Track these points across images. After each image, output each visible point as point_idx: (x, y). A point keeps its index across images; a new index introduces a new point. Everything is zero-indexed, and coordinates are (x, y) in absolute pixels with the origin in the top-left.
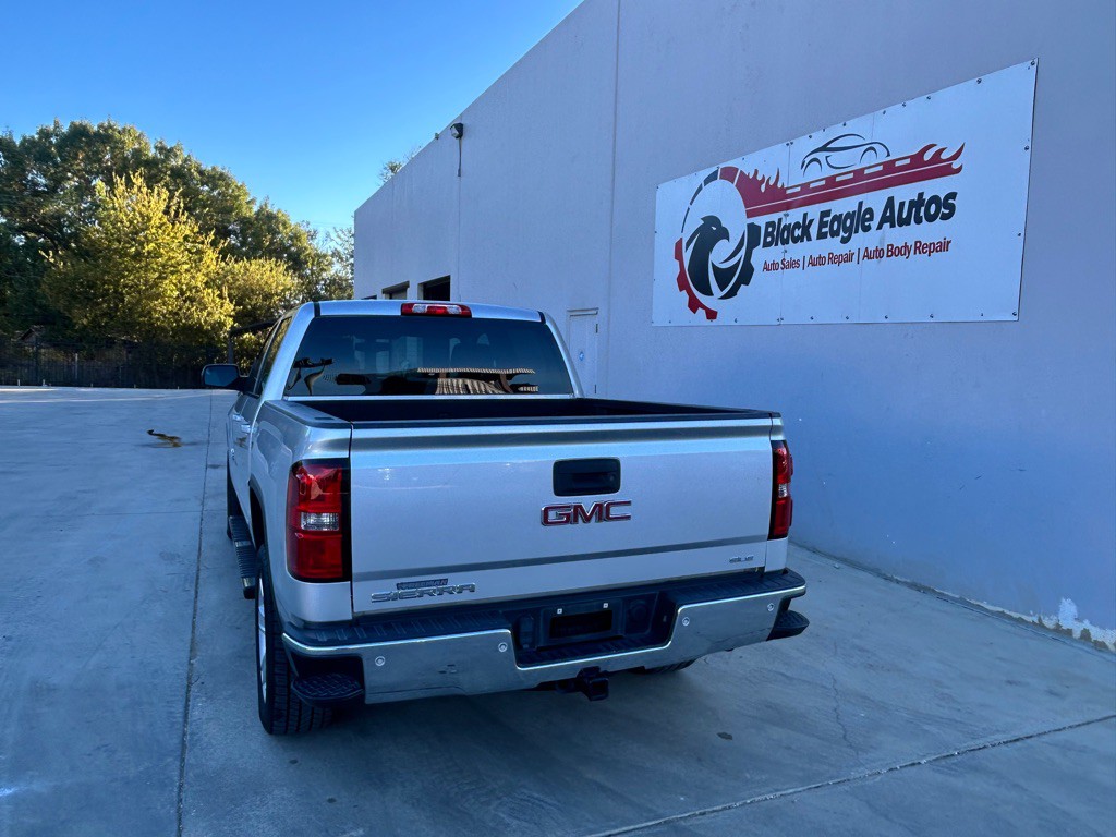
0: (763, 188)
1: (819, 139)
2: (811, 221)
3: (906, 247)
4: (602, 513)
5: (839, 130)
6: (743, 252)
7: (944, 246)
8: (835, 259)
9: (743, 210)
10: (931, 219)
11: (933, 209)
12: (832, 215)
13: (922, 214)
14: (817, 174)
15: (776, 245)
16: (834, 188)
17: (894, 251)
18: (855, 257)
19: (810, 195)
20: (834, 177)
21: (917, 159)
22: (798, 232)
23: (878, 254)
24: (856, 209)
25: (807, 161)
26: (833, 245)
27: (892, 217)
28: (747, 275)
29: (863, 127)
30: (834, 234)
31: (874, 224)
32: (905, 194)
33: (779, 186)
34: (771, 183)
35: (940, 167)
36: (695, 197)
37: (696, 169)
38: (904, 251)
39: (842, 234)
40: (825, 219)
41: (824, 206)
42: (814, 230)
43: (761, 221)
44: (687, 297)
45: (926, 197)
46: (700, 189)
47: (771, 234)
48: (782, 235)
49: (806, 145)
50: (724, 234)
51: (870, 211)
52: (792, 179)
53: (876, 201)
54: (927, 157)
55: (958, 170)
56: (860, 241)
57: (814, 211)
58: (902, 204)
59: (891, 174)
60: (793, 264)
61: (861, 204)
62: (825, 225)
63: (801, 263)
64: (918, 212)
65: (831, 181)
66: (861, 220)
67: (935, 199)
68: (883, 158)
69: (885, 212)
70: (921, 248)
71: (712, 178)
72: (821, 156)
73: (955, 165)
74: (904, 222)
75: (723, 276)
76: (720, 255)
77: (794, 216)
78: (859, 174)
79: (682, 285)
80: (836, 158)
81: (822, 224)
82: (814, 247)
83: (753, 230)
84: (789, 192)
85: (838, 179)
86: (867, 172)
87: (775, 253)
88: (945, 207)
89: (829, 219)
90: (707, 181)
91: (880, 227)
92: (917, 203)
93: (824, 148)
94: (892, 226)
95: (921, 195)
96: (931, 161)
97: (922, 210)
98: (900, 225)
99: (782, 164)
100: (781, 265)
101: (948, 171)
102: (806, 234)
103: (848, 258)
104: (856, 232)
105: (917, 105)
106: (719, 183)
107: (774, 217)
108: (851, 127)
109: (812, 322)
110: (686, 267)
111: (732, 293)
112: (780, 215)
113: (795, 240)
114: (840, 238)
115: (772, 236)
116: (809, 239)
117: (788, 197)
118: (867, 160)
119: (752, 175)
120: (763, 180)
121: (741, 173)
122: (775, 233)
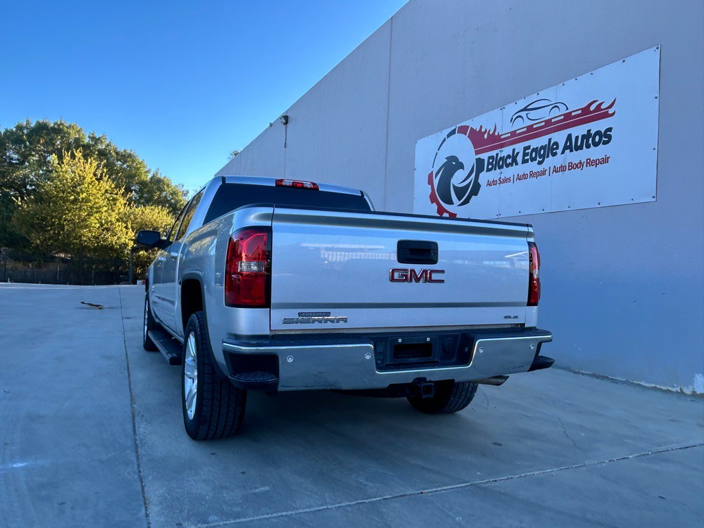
0: (486, 136)
1: (522, 104)
2: (518, 153)
3: (580, 163)
4: (427, 278)
5: (534, 97)
6: (473, 175)
7: (605, 160)
8: (533, 174)
9: (473, 151)
10: (596, 145)
11: (597, 139)
12: (531, 148)
13: (590, 142)
14: (520, 125)
15: (495, 169)
16: (532, 132)
17: (572, 166)
18: (547, 172)
19: (515, 138)
20: (533, 125)
21: (586, 110)
22: (509, 161)
23: (563, 168)
24: (547, 143)
25: (514, 117)
26: (533, 166)
27: (570, 146)
28: (476, 189)
29: (550, 94)
30: (533, 159)
31: (559, 151)
32: (579, 131)
33: (496, 134)
34: (491, 133)
35: (601, 113)
36: (441, 145)
37: (441, 130)
38: (579, 165)
39: (538, 159)
40: (527, 151)
41: (526, 144)
42: (519, 159)
43: (485, 156)
44: (436, 207)
45: (593, 132)
46: (445, 140)
47: (492, 163)
48: (498, 163)
49: (512, 109)
50: (461, 166)
51: (556, 143)
52: (504, 130)
53: (560, 137)
54: (592, 108)
55: (613, 114)
56: (550, 162)
57: (519, 147)
58: (577, 138)
59: (569, 120)
60: (506, 180)
61: (550, 140)
62: (527, 155)
63: (512, 179)
64: (587, 141)
65: (530, 128)
66: (551, 149)
67: (598, 133)
68: (563, 111)
69: (566, 143)
70: (590, 163)
71: (453, 132)
72: (523, 114)
73: (610, 111)
74: (578, 148)
75: (460, 192)
76: (458, 179)
77: (507, 151)
78: (548, 122)
79: (433, 199)
80: (532, 114)
81: (525, 154)
82: (520, 169)
83: (480, 163)
84: (502, 137)
85: (535, 126)
86: (553, 120)
87: (495, 175)
88: (605, 137)
89: (529, 151)
90: (449, 136)
91: (563, 153)
92: (587, 136)
93: (525, 109)
94: (571, 151)
95: (589, 131)
96: (595, 110)
97: (589, 140)
98: (576, 150)
99: (498, 121)
100: (498, 182)
101: (606, 115)
102: (515, 161)
103: (543, 173)
104: (548, 157)
105: (585, 79)
106: (457, 135)
107: (493, 153)
108: (542, 95)
109: (520, 214)
110: (436, 188)
111: (466, 202)
112: (497, 151)
113: (507, 166)
114: (537, 161)
115: (492, 165)
116: (517, 164)
117: (502, 140)
118: (553, 114)
119: (478, 129)
120: (485, 132)
121: (471, 128)
122: (494, 162)
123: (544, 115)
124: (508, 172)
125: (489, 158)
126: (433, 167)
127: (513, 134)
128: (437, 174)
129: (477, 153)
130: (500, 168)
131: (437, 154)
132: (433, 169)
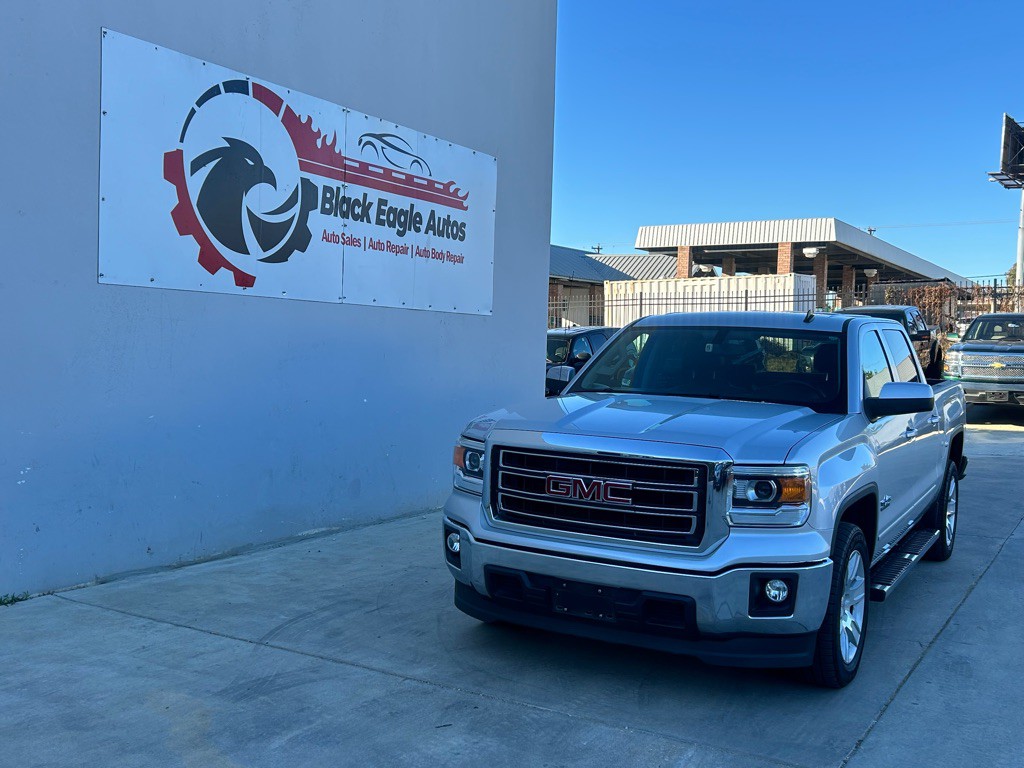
0: (319, 143)
2: (371, 204)
3: (442, 253)
5: (392, 128)
6: (296, 209)
7: (460, 260)
8: (391, 248)
10: (455, 237)
12: (389, 206)
13: (450, 231)
14: (374, 159)
15: (336, 215)
17: (435, 255)
18: (409, 251)
20: (391, 171)
21: (447, 187)
22: (358, 210)
23: (426, 253)
24: (409, 209)
26: (388, 234)
27: (433, 227)
29: (411, 139)
30: (392, 225)
31: (423, 227)
32: (442, 211)
33: (337, 150)
34: (329, 142)
35: (458, 202)
39: (397, 226)
40: (382, 207)
43: (320, 181)
45: (452, 220)
46: (214, 92)
47: (329, 201)
51: (418, 215)
52: (350, 150)
53: (424, 208)
54: (452, 189)
55: (466, 209)
56: (413, 238)
57: (374, 195)
58: (439, 219)
59: (433, 192)
60: (352, 242)
61: (412, 206)
62: (383, 212)
63: (362, 242)
64: (448, 229)
65: (387, 173)
66: (414, 221)
67: (456, 223)
68: (426, 174)
69: (429, 222)
70: (449, 257)
71: (241, 87)
72: (379, 144)
73: (464, 204)
74: (441, 234)
76: (259, 201)
77: (355, 192)
78: (410, 179)
81: (380, 212)
82: (374, 231)
85: (394, 174)
86: (415, 180)
87: (335, 224)
88: (456, 231)
89: (386, 208)
90: (229, 87)
91: (426, 232)
92: (447, 222)
93: (379, 137)
94: (434, 234)
95: (449, 217)
96: (453, 194)
97: (450, 229)
98: (438, 235)
99: (339, 128)
100: (341, 240)
101: (460, 206)
103: (404, 250)
104: (410, 229)
106: (252, 101)
107: (334, 184)
108: (402, 131)
109: (374, 304)
110: (194, 199)
111: (281, 257)
112: (339, 183)
113: (356, 217)
114: (396, 230)
115: (331, 204)
116: (369, 221)
117: (345, 167)
118: (415, 170)
119: (304, 120)
120: (319, 133)
121: (288, 109)
122: (334, 201)
123: (404, 165)
124: (356, 229)
125: (327, 189)
126: (182, 141)
127: (364, 167)
128: (197, 165)
129: (303, 167)
130: (345, 215)
131: (193, 112)
132: (180, 146)
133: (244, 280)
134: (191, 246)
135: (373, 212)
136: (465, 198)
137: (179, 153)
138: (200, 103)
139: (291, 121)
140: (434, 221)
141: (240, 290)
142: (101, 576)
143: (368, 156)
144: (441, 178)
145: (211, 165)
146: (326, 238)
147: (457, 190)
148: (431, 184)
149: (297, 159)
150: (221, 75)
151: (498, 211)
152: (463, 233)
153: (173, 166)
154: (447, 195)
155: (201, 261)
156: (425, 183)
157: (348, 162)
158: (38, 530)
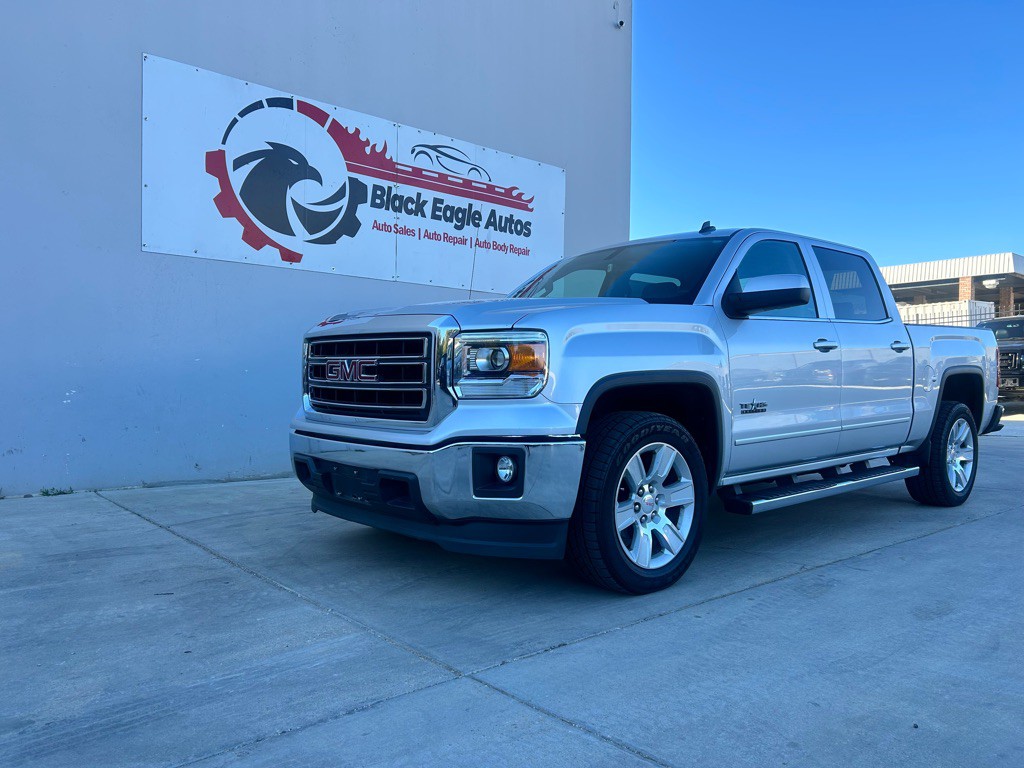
0: (368, 150)
2: (425, 202)
5: (446, 141)
6: (344, 202)
7: (526, 252)
9: (342, 161)
10: (519, 233)
11: (518, 227)
12: (445, 204)
13: (513, 228)
14: (428, 165)
15: (387, 209)
17: (497, 247)
18: (468, 242)
20: (447, 176)
21: (509, 192)
22: (411, 206)
23: (486, 244)
25: (418, 149)
26: (447, 228)
27: (494, 223)
28: (350, 227)
29: (468, 151)
30: (448, 220)
31: (483, 223)
32: (503, 211)
33: (388, 157)
34: (379, 149)
35: (522, 203)
38: (503, 248)
39: (455, 221)
40: (438, 205)
43: (369, 181)
44: (242, 229)
45: (515, 219)
47: (380, 197)
49: (415, 136)
50: (316, 176)
51: (478, 213)
52: (402, 156)
54: (515, 193)
55: (531, 210)
56: (469, 231)
58: (501, 217)
60: (405, 231)
61: (471, 205)
62: (439, 209)
63: (417, 233)
64: (511, 226)
65: (443, 177)
66: (472, 218)
67: (519, 222)
68: (485, 180)
69: (490, 219)
70: (513, 249)
71: (286, 103)
72: (433, 153)
73: (529, 206)
74: (503, 230)
75: (313, 221)
76: (303, 193)
77: (408, 191)
78: (467, 183)
79: (226, 204)
81: (435, 209)
82: (429, 224)
83: (357, 185)
85: (449, 179)
86: (473, 184)
87: (386, 216)
88: (524, 229)
89: (443, 206)
90: (273, 102)
91: (487, 227)
92: (510, 220)
93: (434, 148)
94: (496, 229)
95: (512, 216)
96: (517, 198)
99: (389, 139)
100: (393, 229)
102: (419, 210)
103: (463, 241)
104: (468, 224)
106: (296, 113)
107: (385, 184)
108: (458, 144)
109: (431, 284)
110: (237, 189)
111: (330, 239)
112: (391, 184)
113: (409, 212)
114: (453, 224)
115: (382, 200)
116: (424, 215)
117: (398, 171)
118: (473, 176)
119: (351, 131)
120: (367, 143)
121: (334, 121)
122: (385, 198)
123: (462, 172)
124: (410, 221)
125: (376, 187)
126: (224, 142)
127: (417, 172)
128: (239, 163)
129: (350, 168)
130: (396, 210)
131: (235, 121)
132: (223, 147)
133: (290, 256)
134: (235, 227)
135: (428, 209)
136: (530, 201)
137: (221, 153)
138: (243, 114)
139: (337, 131)
140: (495, 219)
141: (287, 264)
142: (148, 482)
143: (422, 162)
144: (502, 182)
145: (254, 164)
146: (376, 226)
147: (521, 194)
148: (491, 188)
149: (344, 162)
150: (265, 93)
151: (567, 213)
152: (529, 230)
153: (215, 163)
154: (509, 198)
155: (245, 238)
156: (485, 187)
157: (399, 167)
158: (84, 440)
